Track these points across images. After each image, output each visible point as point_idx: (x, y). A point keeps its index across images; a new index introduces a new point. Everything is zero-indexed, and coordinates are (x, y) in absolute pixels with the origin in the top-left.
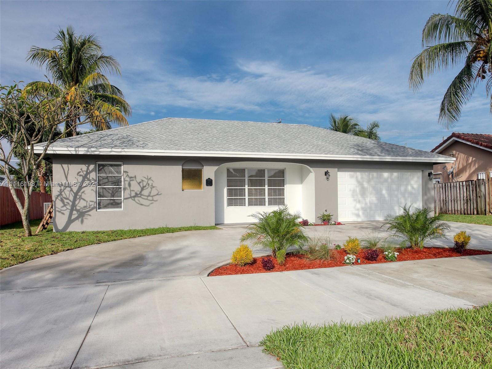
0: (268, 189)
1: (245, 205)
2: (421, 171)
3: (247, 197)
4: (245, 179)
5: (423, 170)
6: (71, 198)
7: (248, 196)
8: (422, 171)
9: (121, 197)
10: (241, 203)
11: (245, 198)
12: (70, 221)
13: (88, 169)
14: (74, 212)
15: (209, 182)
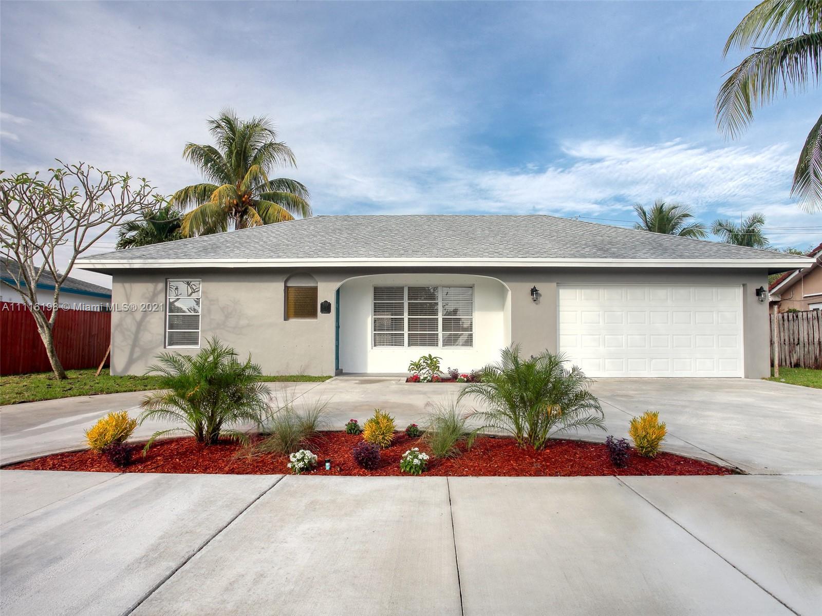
0: (443, 318)
1: (403, 345)
2: (742, 285)
3: (406, 332)
4: (403, 303)
5: (744, 283)
6: (134, 329)
7: (409, 330)
8: (744, 285)
9: (198, 329)
10: (396, 341)
11: (403, 334)
12: (131, 362)
13: (155, 289)
14: (137, 349)
15: (326, 308)
